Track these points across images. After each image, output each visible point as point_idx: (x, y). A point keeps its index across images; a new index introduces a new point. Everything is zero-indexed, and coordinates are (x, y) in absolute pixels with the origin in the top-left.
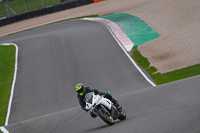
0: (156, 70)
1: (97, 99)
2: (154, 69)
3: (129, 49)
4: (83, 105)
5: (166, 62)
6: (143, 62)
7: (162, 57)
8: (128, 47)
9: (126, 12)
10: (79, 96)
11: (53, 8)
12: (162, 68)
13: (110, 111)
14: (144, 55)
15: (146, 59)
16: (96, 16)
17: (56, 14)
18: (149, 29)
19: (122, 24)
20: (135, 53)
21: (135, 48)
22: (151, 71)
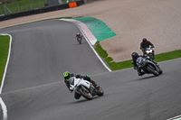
0: (112, 60)
1: (78, 82)
2: (110, 59)
3: (93, 44)
5: (120, 54)
6: (103, 53)
7: (117, 51)
8: (93, 42)
10: (66, 81)
12: (116, 58)
14: (104, 48)
15: (105, 51)
16: (71, 18)
18: (109, 29)
19: (90, 25)
20: (98, 46)
21: (98, 42)
22: (108, 60)
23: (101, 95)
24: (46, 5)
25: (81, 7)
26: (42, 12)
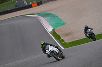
2: (63, 41)
3: (50, 31)
4: (45, 51)
5: (69, 37)
6: (57, 37)
7: (67, 35)
8: (50, 29)
9: (49, 12)
10: (42, 47)
11: (11, 10)
12: (67, 40)
13: (58, 54)
14: (58, 33)
15: (59, 36)
16: (34, 14)
17: (13, 13)
18: (61, 20)
19: (47, 18)
20: (53, 32)
21: (53, 30)
22: (61, 42)
23: (63, 58)
24: (16, 6)
25: (40, 6)
26: (14, 11)
